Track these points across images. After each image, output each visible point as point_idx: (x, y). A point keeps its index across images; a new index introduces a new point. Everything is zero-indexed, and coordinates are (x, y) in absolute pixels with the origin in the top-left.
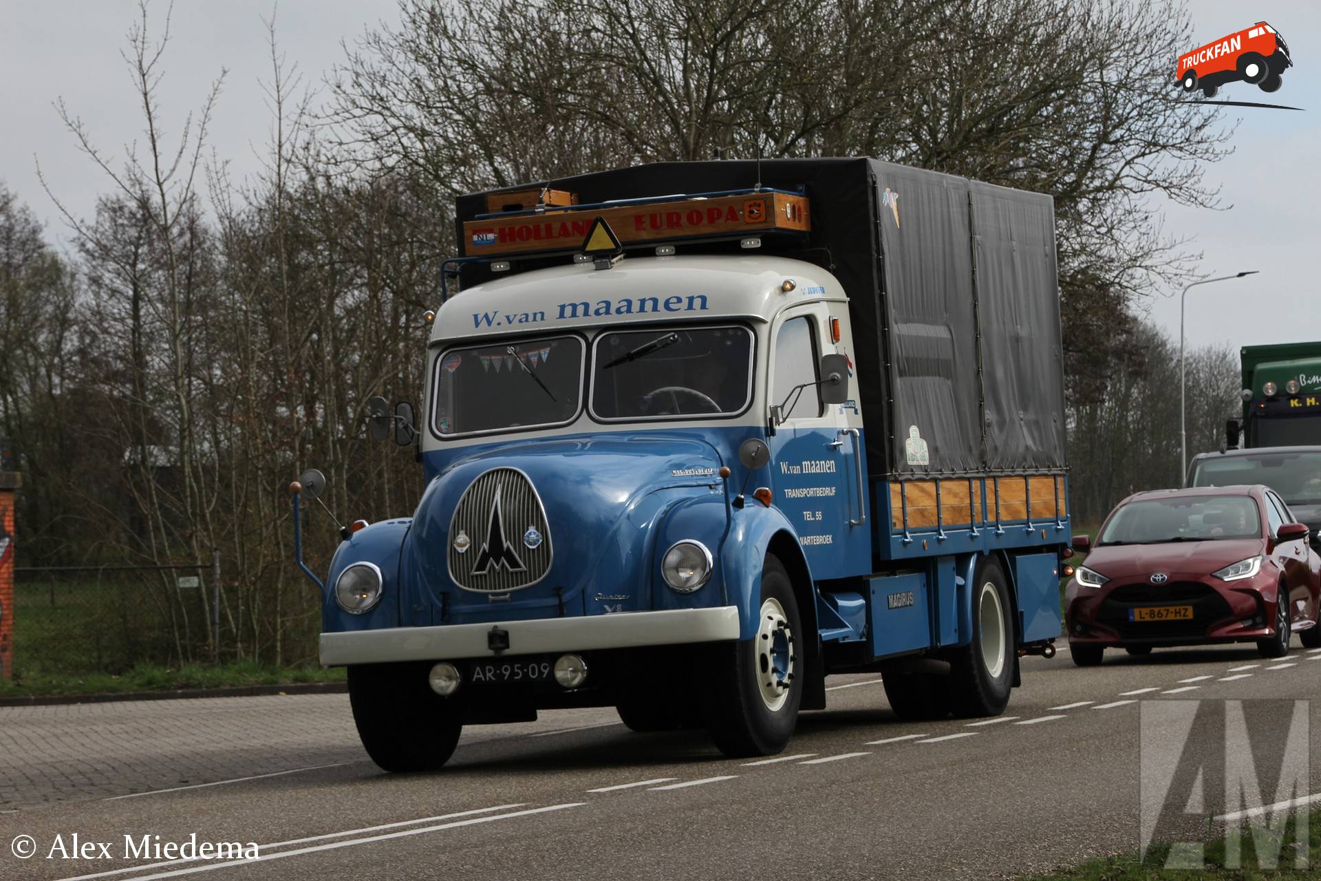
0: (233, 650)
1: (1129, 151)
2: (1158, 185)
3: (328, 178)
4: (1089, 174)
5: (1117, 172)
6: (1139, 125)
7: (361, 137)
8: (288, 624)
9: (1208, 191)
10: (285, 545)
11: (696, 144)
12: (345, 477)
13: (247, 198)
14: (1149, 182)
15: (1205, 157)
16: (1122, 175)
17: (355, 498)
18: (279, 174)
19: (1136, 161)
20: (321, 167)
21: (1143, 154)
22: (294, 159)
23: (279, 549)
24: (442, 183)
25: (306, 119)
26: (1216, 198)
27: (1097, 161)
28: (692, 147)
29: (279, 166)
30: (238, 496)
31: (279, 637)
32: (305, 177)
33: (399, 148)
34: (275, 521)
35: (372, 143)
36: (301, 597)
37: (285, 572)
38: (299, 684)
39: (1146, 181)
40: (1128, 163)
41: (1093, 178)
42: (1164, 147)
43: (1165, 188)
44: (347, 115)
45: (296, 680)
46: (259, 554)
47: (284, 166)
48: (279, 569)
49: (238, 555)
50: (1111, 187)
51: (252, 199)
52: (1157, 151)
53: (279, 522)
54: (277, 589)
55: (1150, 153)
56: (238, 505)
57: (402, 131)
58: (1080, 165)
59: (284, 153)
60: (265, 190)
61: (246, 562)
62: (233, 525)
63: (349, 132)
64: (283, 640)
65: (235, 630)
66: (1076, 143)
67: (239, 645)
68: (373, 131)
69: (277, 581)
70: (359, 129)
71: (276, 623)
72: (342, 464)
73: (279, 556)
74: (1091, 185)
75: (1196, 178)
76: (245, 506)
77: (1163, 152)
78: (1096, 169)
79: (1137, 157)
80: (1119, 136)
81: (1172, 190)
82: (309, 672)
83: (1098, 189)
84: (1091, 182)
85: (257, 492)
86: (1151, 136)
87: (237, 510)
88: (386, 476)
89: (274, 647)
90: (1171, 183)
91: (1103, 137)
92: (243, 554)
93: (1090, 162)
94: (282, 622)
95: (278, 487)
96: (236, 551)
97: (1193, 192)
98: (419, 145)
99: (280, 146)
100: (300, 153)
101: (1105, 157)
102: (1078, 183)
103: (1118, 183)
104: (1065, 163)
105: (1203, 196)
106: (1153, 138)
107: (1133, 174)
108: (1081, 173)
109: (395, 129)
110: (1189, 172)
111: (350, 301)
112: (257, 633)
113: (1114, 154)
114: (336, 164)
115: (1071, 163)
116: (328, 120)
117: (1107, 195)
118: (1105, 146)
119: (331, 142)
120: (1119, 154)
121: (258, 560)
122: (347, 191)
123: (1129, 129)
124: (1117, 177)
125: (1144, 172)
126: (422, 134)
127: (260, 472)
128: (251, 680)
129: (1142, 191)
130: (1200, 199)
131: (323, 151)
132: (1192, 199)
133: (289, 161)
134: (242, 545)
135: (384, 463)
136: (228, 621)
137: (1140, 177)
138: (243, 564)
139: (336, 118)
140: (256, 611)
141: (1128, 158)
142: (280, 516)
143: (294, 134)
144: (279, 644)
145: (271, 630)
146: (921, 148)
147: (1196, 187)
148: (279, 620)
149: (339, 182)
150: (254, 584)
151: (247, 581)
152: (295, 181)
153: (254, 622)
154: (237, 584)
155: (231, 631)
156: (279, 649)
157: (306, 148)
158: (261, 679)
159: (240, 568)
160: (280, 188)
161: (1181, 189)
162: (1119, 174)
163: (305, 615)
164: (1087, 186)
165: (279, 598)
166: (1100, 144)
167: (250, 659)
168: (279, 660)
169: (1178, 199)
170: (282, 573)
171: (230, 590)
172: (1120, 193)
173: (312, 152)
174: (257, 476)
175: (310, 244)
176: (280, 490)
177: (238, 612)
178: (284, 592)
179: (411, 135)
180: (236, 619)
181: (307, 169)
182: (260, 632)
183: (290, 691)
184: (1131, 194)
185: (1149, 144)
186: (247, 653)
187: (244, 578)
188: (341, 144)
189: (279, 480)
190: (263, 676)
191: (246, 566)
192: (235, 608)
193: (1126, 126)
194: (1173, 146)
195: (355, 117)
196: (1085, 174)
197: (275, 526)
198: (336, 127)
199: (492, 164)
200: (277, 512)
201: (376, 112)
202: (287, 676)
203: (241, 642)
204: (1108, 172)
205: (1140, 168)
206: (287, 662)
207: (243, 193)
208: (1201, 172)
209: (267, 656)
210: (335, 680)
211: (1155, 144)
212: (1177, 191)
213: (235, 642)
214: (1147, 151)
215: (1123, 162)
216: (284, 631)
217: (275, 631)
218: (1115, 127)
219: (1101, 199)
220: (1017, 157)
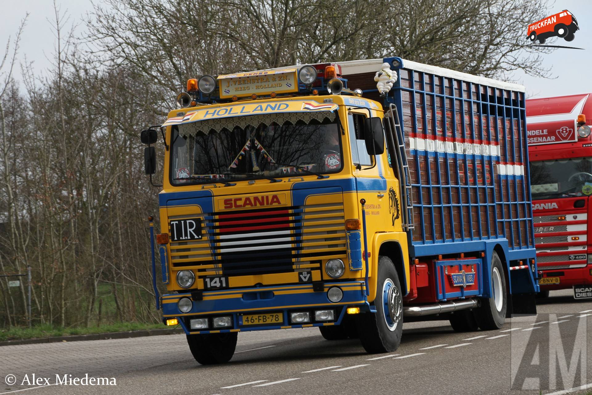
0: (39, 319)
1: (504, 49)
2: (520, 67)
3: (86, 71)
4: (484, 61)
5: (498, 60)
6: (509, 36)
7: (102, 49)
8: (68, 304)
9: (545, 69)
10: (67, 263)
11: (278, 49)
12: (98, 226)
13: (42, 82)
14: (515, 65)
15: (544, 51)
16: (501, 61)
17: (103, 237)
18: (59, 68)
19: (508, 54)
20: (81, 65)
21: (511, 51)
22: (66, 61)
23: (63, 265)
24: (146, 72)
25: (72, 40)
26: (549, 73)
27: (488, 55)
28: (276, 50)
29: (59, 64)
30: (41, 237)
31: (63, 312)
32: (73, 70)
33: (123, 54)
34: (60, 250)
35: (109, 52)
36: (75, 290)
37: (67, 277)
38: (73, 336)
39: (513, 65)
40: (503, 55)
41: (485, 63)
42: (522, 46)
43: (523, 68)
44: (95, 37)
45: (72, 334)
46: (52, 268)
47: (61, 64)
48: (63, 275)
49: (41, 268)
50: (495, 68)
51: (45, 82)
52: (519, 49)
53: (62, 251)
54: (62, 286)
55: (515, 50)
56: (40, 242)
57: (124, 44)
58: (478, 57)
59: (61, 57)
60: (51, 78)
61: (45, 272)
62: (38, 253)
63: (96, 46)
64: (66, 312)
65: (39, 308)
66: (476, 45)
67: (42, 316)
68: (109, 45)
69: (62, 282)
70: (101, 44)
71: (61, 305)
72: (96, 220)
73: (63, 268)
74: (485, 67)
75: (539, 63)
76: (44, 243)
77: (522, 49)
78: (487, 58)
79: (508, 52)
80: (498, 41)
81: (527, 69)
82: (80, 330)
83: (488, 69)
84: (485, 66)
85: (50, 236)
86: (515, 41)
87: (40, 245)
88: (119, 225)
89: (61, 316)
90: (526, 65)
91: (490, 42)
92: (43, 267)
93: (484, 56)
94: (65, 304)
95: (61, 232)
96: (40, 267)
97: (538, 70)
98: (133, 52)
99: (59, 53)
100: (70, 58)
101: (491, 52)
102: (478, 66)
103: (499, 66)
104: (471, 56)
105: (543, 72)
106: (516, 42)
107: (506, 61)
108: (480, 62)
109: (120, 44)
110: (536, 59)
111: (99, 134)
112: (51, 309)
113: (496, 51)
114: (89, 63)
115: (474, 56)
116: (85, 40)
117: (493, 72)
118: (491, 47)
119: (87, 52)
120: (499, 51)
121: (51, 271)
122: (96, 78)
123: (504, 38)
124: (498, 63)
125: (512, 60)
126: (135, 46)
127: (52, 225)
128: (48, 334)
129: (511, 70)
130: (541, 74)
131: (82, 56)
132: (537, 74)
133: (64, 62)
134: (43, 263)
135: (118, 219)
136: (36, 304)
137: (510, 63)
138: (43, 273)
139: (89, 39)
140: (51, 298)
141: (504, 53)
142: (63, 247)
143: (67, 47)
144: (63, 315)
145: (59, 308)
146: (395, 49)
147: (539, 67)
148: (63, 303)
149: (92, 72)
150: (50, 284)
151: (46, 283)
152: (68, 72)
153: (50, 304)
154: (40, 284)
155: (37, 308)
156: (63, 318)
157: (74, 55)
158: (53, 334)
159: (42, 276)
160: (60, 76)
161: (531, 68)
162: (499, 61)
163: (77, 300)
164: (483, 67)
165: (63, 291)
166: (489, 46)
167: (48, 323)
168: (63, 324)
169: (530, 74)
170: (64, 278)
171: (37, 287)
172: (499, 71)
173: (76, 56)
174: (51, 227)
175: (78, 105)
176: (63, 234)
177: (41, 299)
178: (66, 287)
179: (129, 46)
180: (40, 302)
181: (74, 66)
182: (54, 309)
183: (68, 340)
184: (505, 71)
185: (514, 45)
186: (46, 320)
187: (44, 280)
188: (92, 53)
189: (63, 228)
190: (55, 332)
191: (45, 274)
192: (39, 297)
193: (502, 36)
194: (527, 46)
195: (99, 38)
196: (481, 61)
197: (60, 252)
198: (88, 43)
199: (172, 61)
200: (61, 245)
201: (110, 36)
202: (67, 332)
203: (43, 314)
204: (493, 60)
205: (510, 57)
206: (68, 324)
207: (40, 79)
208: (541, 60)
209: (57, 322)
210: (92, 333)
211: (518, 45)
212: (529, 69)
213: (40, 315)
214: (513, 49)
215: (501, 55)
216: (66, 308)
217: (61, 308)
218: (496, 37)
219: (490, 74)
220: (446, 53)
